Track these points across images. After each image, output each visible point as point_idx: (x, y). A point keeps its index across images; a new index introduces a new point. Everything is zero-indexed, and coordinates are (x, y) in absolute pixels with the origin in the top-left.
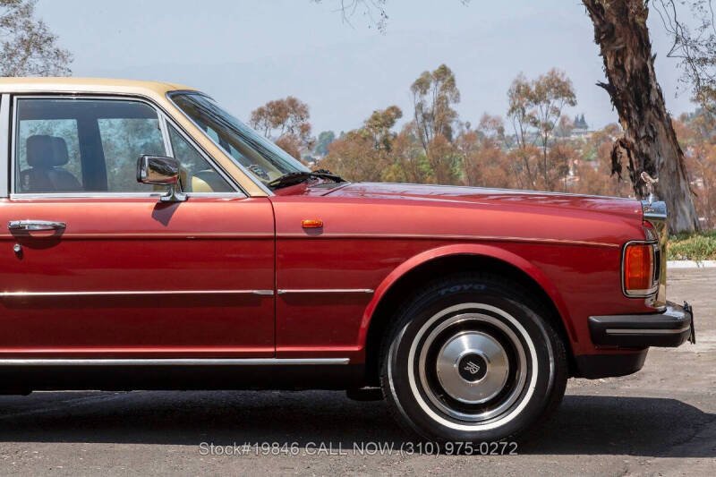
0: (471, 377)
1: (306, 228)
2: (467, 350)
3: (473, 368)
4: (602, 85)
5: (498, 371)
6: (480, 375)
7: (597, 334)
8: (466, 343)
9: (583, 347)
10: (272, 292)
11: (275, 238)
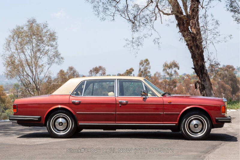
0: (196, 128)
1: (168, 102)
2: (195, 123)
3: (196, 126)
4: (193, 68)
5: (200, 127)
6: (197, 127)
7: (217, 121)
8: (195, 122)
9: (214, 123)
10: (163, 113)
11: (163, 104)
